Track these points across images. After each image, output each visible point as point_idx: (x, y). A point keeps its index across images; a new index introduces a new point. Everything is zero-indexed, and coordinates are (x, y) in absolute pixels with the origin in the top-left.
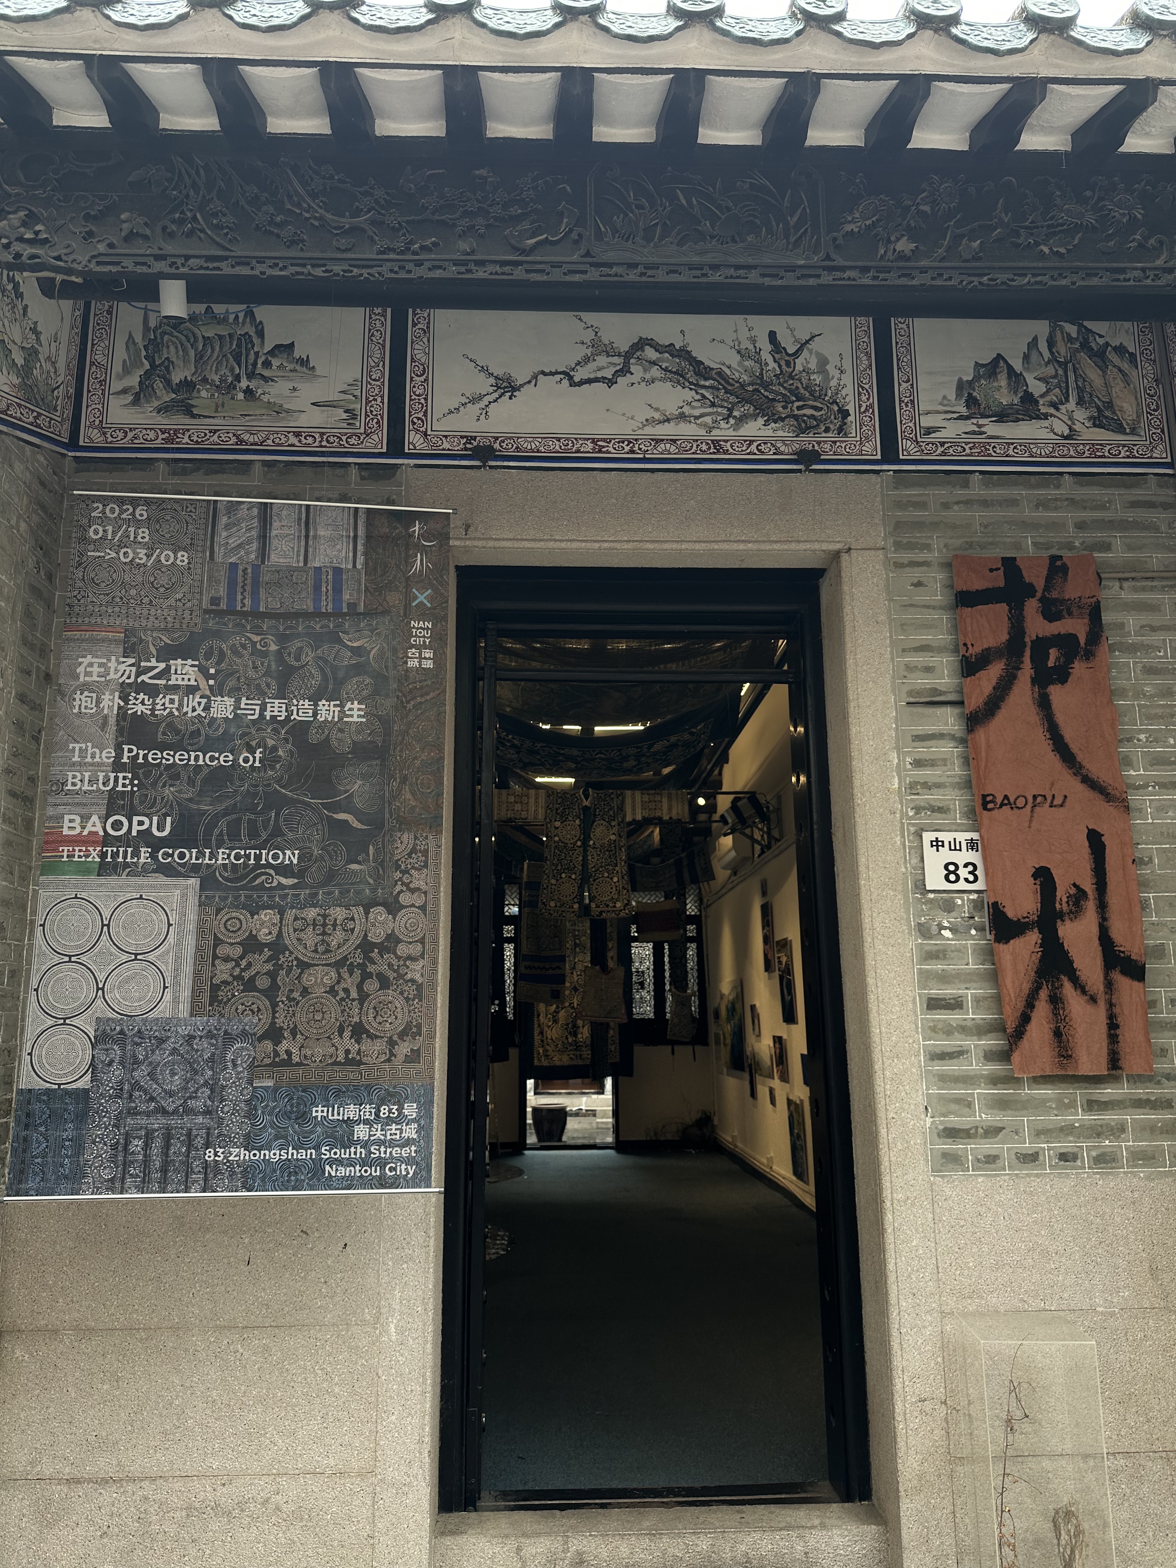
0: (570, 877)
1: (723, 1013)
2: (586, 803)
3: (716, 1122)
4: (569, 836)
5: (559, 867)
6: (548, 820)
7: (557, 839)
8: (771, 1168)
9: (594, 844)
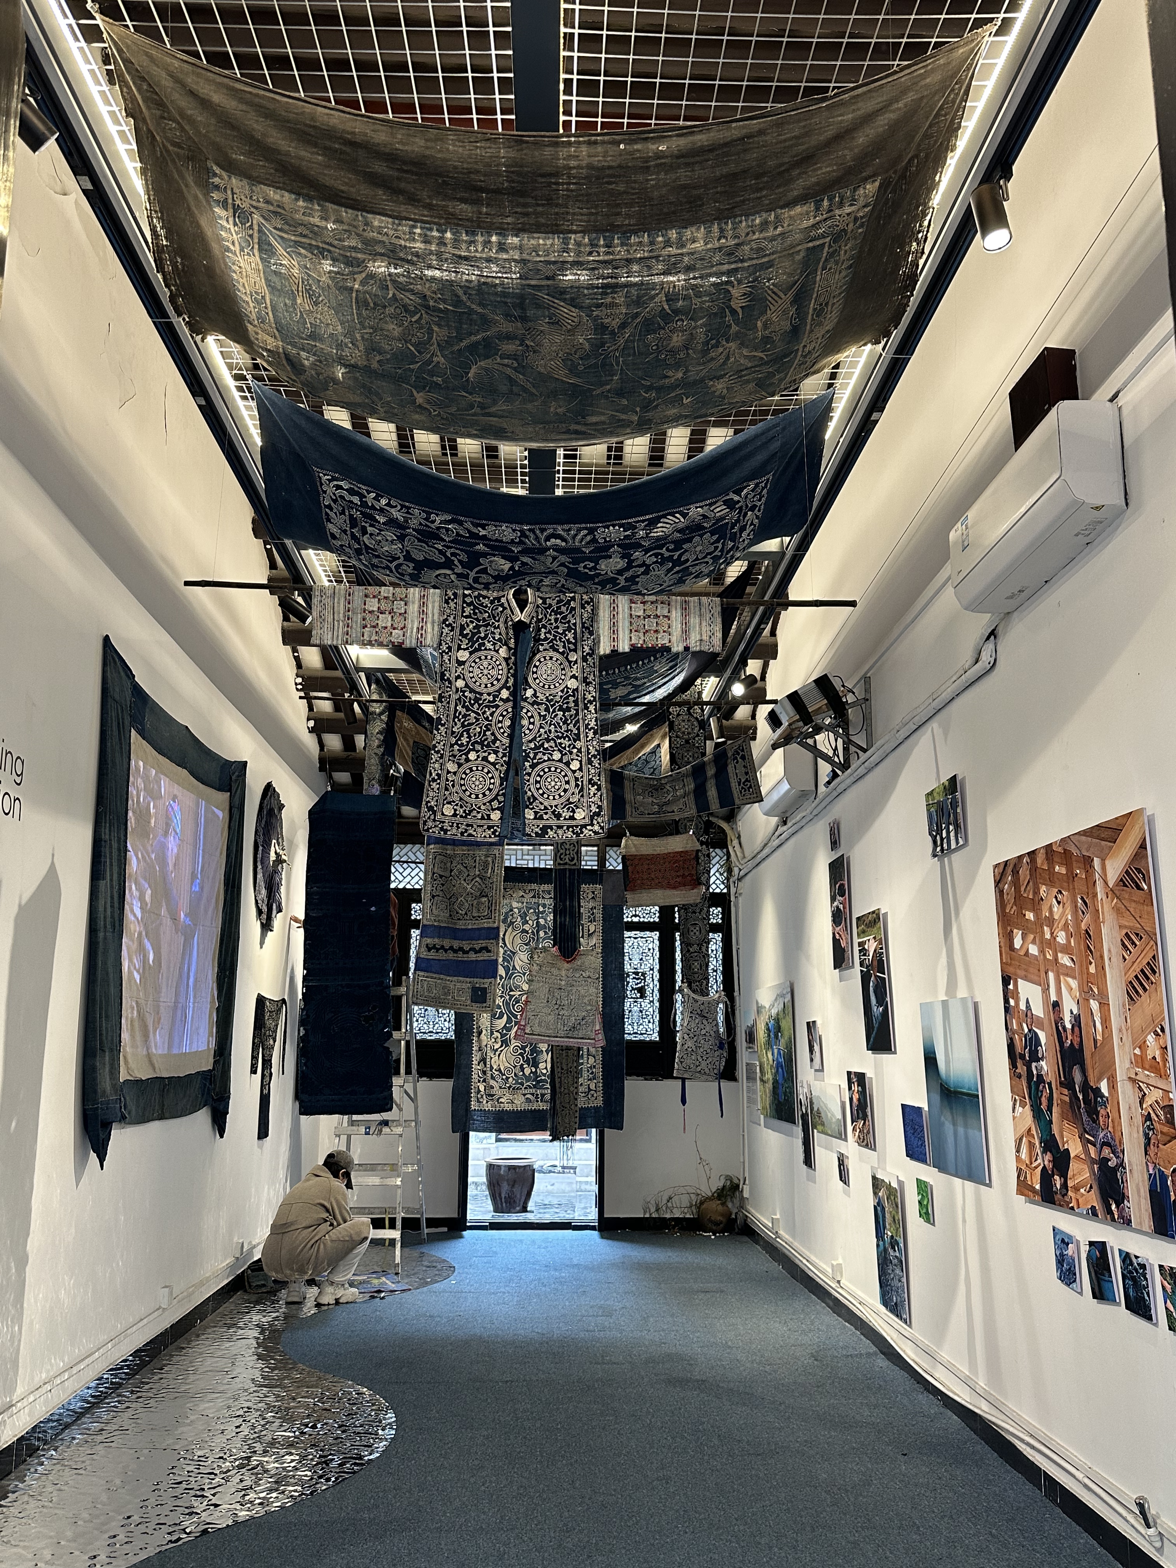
0: (485, 759)
1: (761, 1035)
2: (520, 616)
3: (746, 1194)
4: (484, 680)
5: (464, 740)
6: (444, 647)
7: (460, 683)
8: (839, 1282)
9: (535, 695)
